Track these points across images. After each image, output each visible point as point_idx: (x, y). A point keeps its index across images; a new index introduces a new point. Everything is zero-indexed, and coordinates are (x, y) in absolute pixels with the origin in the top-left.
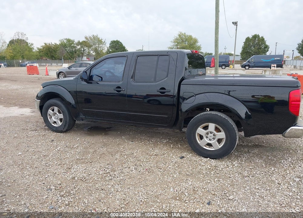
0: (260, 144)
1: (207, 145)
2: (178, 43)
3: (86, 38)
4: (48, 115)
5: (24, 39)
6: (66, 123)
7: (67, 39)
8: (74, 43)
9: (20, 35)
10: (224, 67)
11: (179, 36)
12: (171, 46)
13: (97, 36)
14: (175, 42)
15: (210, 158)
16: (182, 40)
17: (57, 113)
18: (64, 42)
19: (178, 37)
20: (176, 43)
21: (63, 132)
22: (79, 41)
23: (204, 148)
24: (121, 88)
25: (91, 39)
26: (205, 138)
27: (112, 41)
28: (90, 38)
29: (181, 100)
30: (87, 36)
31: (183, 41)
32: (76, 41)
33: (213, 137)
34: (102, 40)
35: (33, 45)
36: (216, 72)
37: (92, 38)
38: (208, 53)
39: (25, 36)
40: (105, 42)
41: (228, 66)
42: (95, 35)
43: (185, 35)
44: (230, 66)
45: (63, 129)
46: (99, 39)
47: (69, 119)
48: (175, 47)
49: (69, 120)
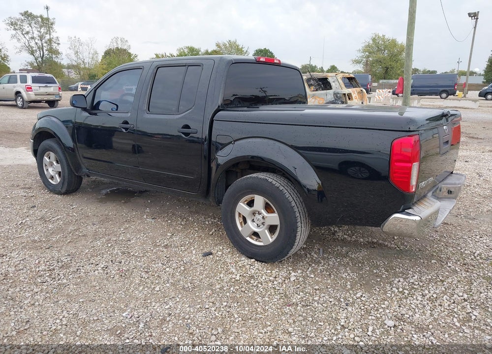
0: (381, 242)
1: (253, 235)
2: (370, 53)
3: (218, 45)
4: (44, 165)
5: (125, 47)
6: (64, 180)
7: (188, 47)
8: (200, 53)
9: (119, 42)
10: (444, 95)
11: (374, 40)
12: (357, 58)
13: (235, 43)
14: (364, 51)
15: (256, 260)
16: (378, 48)
17: (54, 163)
18: (184, 53)
19: (371, 42)
20: (367, 53)
21: (61, 195)
22: (207, 51)
23: (248, 241)
24: (128, 124)
25: (226, 48)
26: (249, 222)
27: (256, 51)
28: (225, 45)
29: (213, 148)
30: (220, 42)
31: (379, 50)
32: (203, 50)
33: (262, 221)
34: (243, 49)
35: (136, 56)
36: (405, 102)
37: (228, 45)
38: (429, 71)
39: (127, 43)
40: (247, 51)
41: (454, 94)
42: (233, 40)
43: (383, 40)
44: (458, 92)
45: (61, 189)
46: (238, 46)
47: (68, 173)
48: (364, 59)
49: (68, 176)
